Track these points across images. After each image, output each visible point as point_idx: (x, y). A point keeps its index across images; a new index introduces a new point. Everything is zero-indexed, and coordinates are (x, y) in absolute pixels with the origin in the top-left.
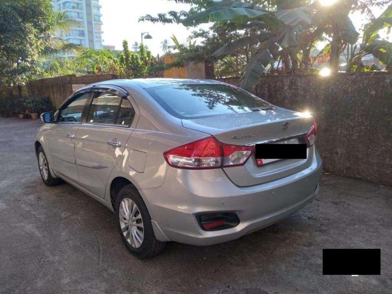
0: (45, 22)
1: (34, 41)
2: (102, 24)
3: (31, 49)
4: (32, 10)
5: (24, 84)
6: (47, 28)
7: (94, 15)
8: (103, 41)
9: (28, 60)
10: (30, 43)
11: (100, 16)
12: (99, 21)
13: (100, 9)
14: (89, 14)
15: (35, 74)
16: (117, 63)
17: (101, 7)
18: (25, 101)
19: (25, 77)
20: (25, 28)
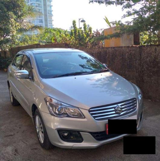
0: (21, 12)
1: (14, 23)
2: (53, 16)
3: (12, 28)
4: (13, 4)
5: (8, 50)
6: (22, 15)
7: (48, 11)
8: (53, 25)
9: (10, 35)
10: (11, 24)
11: (51, 11)
12: (51, 14)
13: (52, 7)
14: (45, 10)
15: (14, 44)
16: (68, 36)
17: (52, 6)
18: (8, 61)
19: (8, 45)
20: (9, 15)
